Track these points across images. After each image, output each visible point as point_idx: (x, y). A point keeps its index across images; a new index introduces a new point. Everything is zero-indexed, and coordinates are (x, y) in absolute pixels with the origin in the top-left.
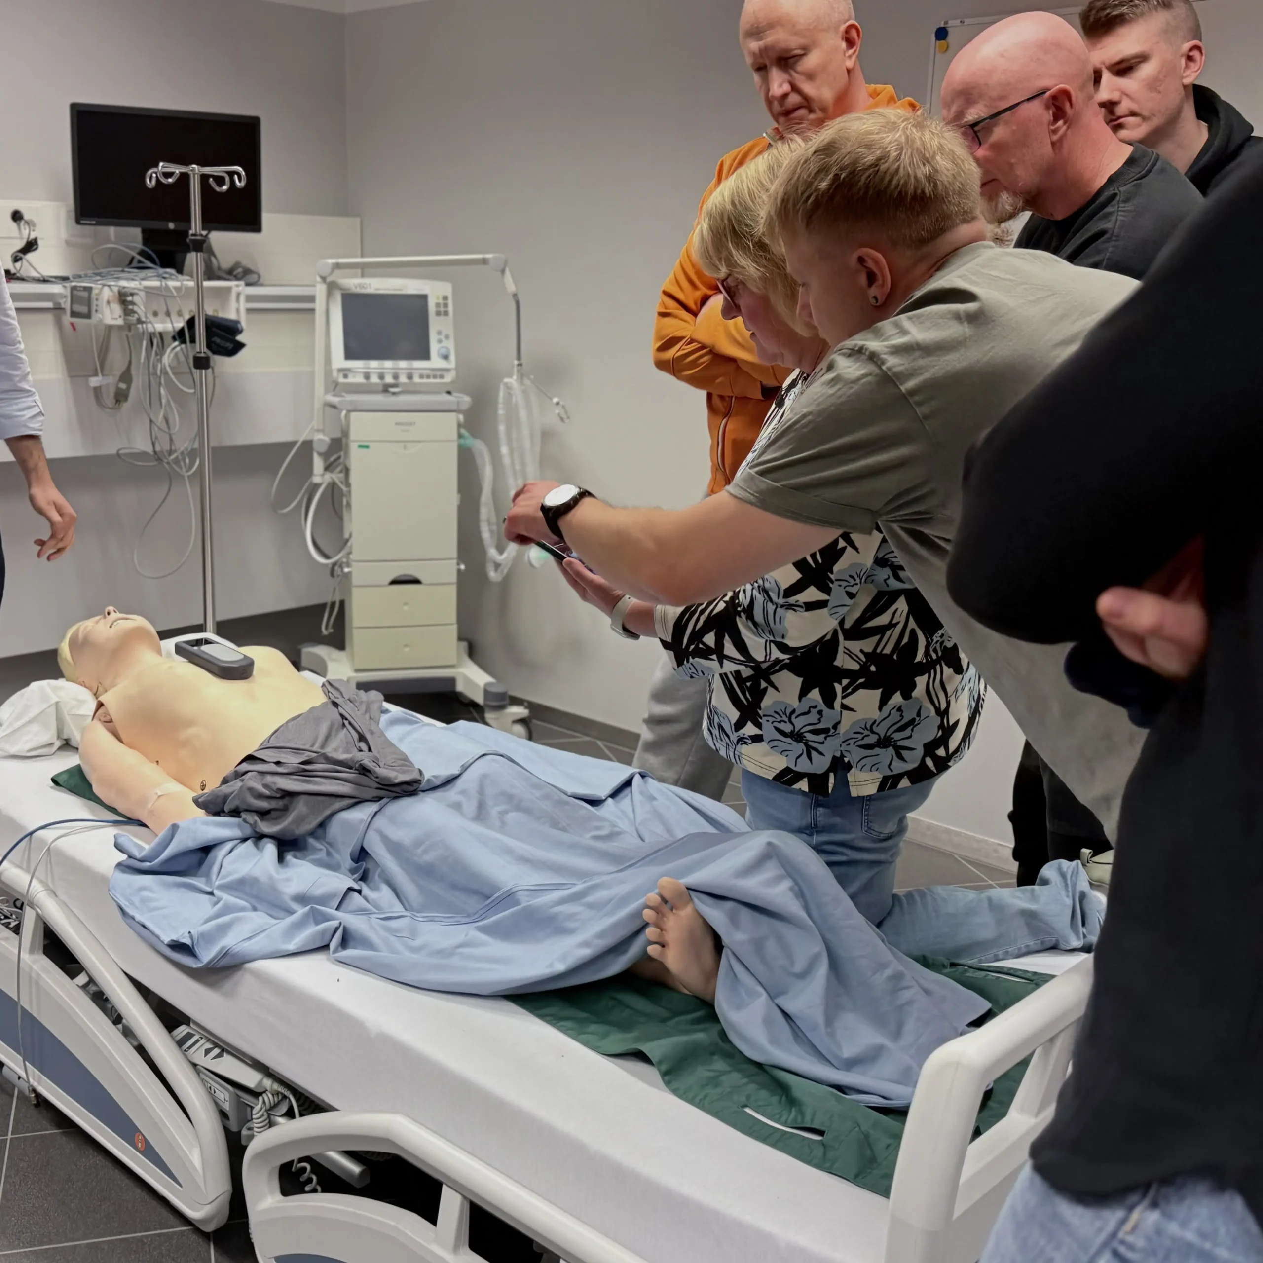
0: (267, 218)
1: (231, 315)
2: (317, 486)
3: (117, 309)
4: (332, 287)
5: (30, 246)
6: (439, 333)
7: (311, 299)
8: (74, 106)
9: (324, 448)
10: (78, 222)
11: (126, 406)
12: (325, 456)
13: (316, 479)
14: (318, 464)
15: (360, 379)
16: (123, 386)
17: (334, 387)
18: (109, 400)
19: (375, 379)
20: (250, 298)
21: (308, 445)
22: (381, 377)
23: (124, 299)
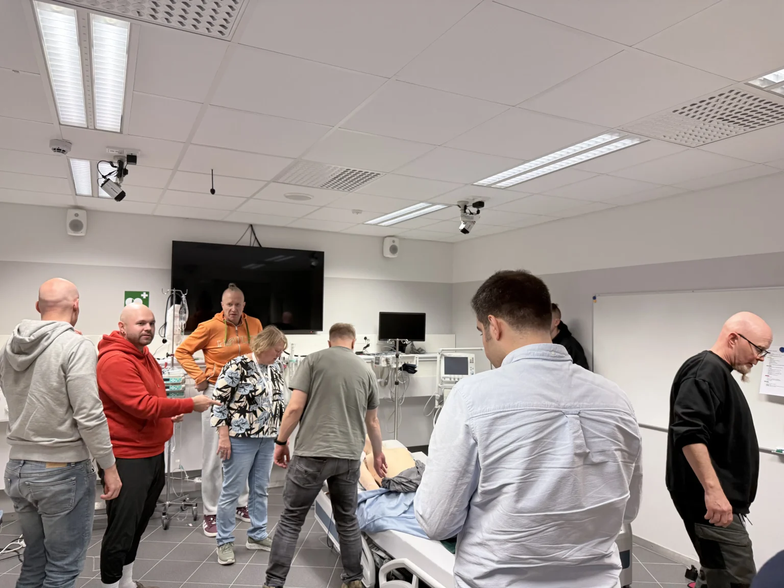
0: (427, 336)
1: (414, 363)
2: (437, 409)
3: (385, 363)
4: (442, 355)
5: (368, 346)
6: (471, 368)
7: (436, 358)
8: (380, 313)
9: (438, 398)
10: (379, 340)
11: (387, 386)
12: (439, 400)
13: (436, 407)
14: (437, 403)
15: (448, 380)
16: (386, 381)
17: (442, 382)
18: (383, 384)
19: (452, 380)
20: (420, 358)
21: (434, 397)
22: (454, 379)
23: (387, 360)
